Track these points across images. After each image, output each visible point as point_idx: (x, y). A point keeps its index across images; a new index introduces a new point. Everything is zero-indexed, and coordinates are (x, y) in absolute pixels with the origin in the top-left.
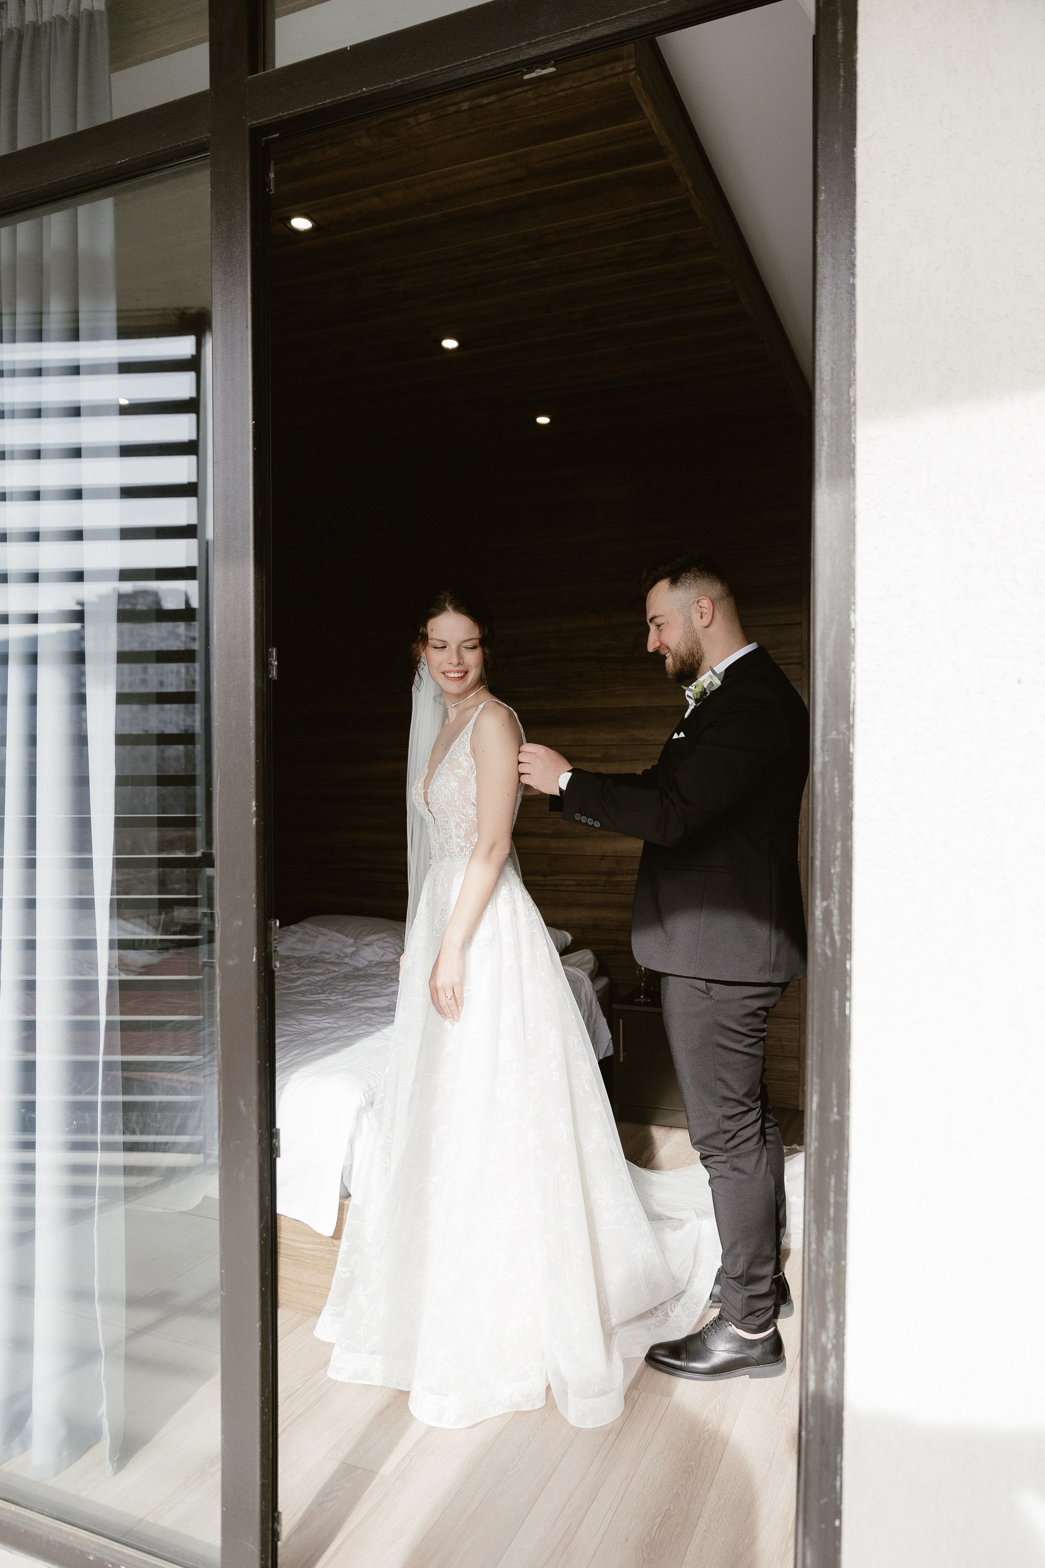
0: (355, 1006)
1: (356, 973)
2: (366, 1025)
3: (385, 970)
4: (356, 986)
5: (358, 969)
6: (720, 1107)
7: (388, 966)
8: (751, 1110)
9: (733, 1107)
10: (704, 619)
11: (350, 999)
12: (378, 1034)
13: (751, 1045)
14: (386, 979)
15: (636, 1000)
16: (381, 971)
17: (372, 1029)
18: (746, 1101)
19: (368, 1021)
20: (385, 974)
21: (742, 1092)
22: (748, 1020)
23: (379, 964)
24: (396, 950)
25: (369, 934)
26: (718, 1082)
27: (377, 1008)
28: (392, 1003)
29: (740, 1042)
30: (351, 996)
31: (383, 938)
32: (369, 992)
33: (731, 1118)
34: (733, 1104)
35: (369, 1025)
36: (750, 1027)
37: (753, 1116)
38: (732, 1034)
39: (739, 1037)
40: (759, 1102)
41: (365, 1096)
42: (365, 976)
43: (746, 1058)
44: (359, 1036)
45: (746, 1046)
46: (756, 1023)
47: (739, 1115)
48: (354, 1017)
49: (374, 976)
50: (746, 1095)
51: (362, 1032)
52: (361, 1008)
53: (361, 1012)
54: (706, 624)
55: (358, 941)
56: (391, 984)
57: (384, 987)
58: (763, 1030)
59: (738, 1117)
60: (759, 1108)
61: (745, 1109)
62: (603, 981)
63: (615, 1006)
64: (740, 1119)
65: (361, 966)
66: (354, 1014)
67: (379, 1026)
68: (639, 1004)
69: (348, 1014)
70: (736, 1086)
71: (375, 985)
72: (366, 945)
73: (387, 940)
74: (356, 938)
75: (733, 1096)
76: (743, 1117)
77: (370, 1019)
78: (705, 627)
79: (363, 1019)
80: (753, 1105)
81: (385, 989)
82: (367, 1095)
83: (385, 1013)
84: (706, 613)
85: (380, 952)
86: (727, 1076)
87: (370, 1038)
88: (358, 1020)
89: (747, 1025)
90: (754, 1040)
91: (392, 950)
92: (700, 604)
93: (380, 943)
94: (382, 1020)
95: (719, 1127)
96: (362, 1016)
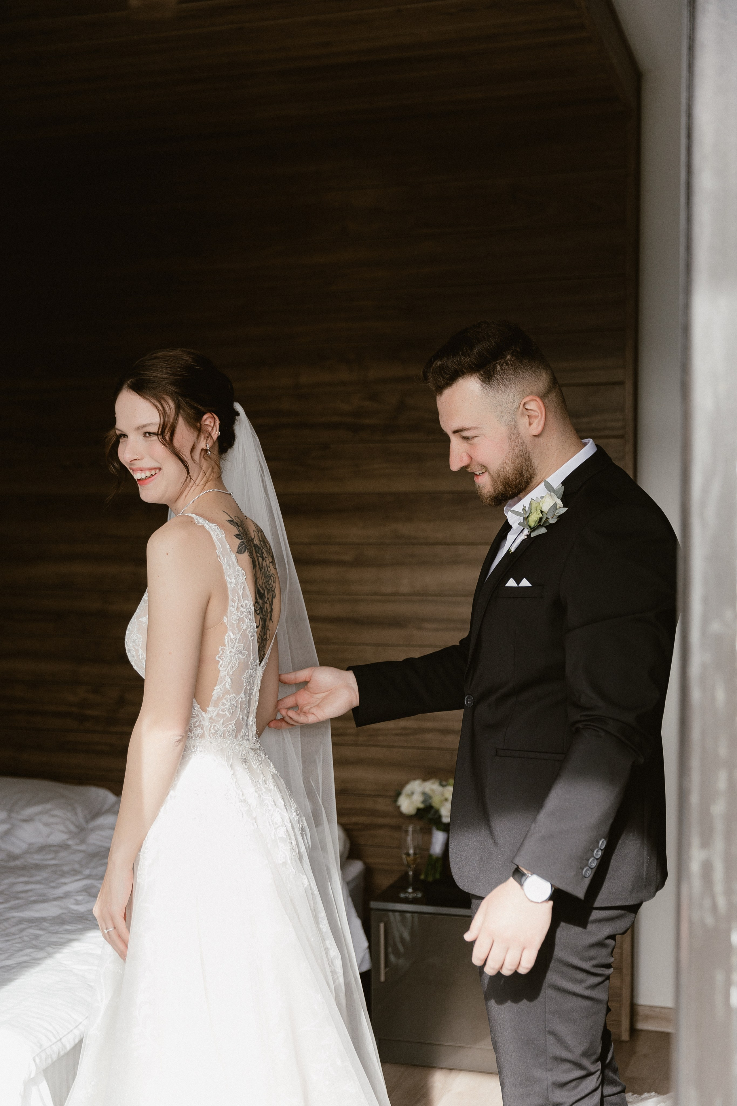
0: (13, 917)
1: (12, 864)
2: (32, 948)
3: (53, 859)
4: (12, 884)
5: (13, 857)
6: (549, 1071)
7: (57, 852)
8: (590, 1074)
9: (568, 1071)
10: (534, 425)
11: (6, 905)
12: (49, 962)
13: (594, 987)
14: (55, 872)
15: (402, 895)
16: (47, 860)
17: (41, 954)
18: (586, 1063)
19: (34, 942)
20: (54, 865)
21: (579, 1050)
22: (593, 952)
23: (43, 848)
24: (66, 827)
25: (30, 803)
26: (550, 1037)
27: (44, 919)
28: (65, 911)
29: (581, 982)
30: (7, 901)
31: (50, 810)
32: (30, 894)
33: (563, 1085)
34: (567, 1066)
35: (35, 947)
36: (594, 962)
37: (592, 1082)
38: (572, 972)
39: (581, 975)
40: (599, 1063)
41: (34, 1060)
42: (24, 868)
43: (587, 1003)
44: (23, 966)
45: (588, 988)
46: (602, 955)
47: (576, 1081)
48: (13, 934)
49: (38, 867)
50: (585, 1054)
51: (26, 958)
52: (22, 921)
53: (23, 926)
54: (536, 432)
55: (14, 815)
56: (64, 880)
57: (53, 884)
58: (608, 966)
59: (573, 1084)
60: (599, 1072)
61: (582, 1073)
62: (357, 867)
63: (374, 905)
64: (575, 1088)
65: (17, 851)
66: (13, 930)
67: (50, 949)
68: (406, 901)
69: (3, 930)
70: (570, 1040)
71: (39, 882)
72: (25, 821)
73: (54, 812)
74: (10, 811)
75: (569, 1056)
76: (580, 1084)
77: (37, 937)
78: (534, 436)
79: (26, 938)
80: (592, 1068)
81: (54, 888)
82: (38, 1060)
83: (57, 927)
84: (536, 417)
85: (45, 830)
86: (562, 1029)
87: (38, 969)
88: (19, 940)
89: (591, 959)
90: (599, 979)
91: (61, 827)
92: (527, 407)
93: (45, 818)
94: (54, 938)
95: (547, 1098)
96: (24, 933)
